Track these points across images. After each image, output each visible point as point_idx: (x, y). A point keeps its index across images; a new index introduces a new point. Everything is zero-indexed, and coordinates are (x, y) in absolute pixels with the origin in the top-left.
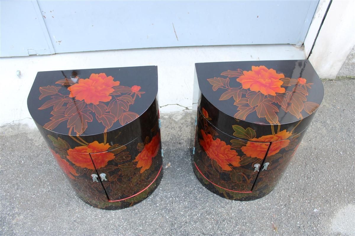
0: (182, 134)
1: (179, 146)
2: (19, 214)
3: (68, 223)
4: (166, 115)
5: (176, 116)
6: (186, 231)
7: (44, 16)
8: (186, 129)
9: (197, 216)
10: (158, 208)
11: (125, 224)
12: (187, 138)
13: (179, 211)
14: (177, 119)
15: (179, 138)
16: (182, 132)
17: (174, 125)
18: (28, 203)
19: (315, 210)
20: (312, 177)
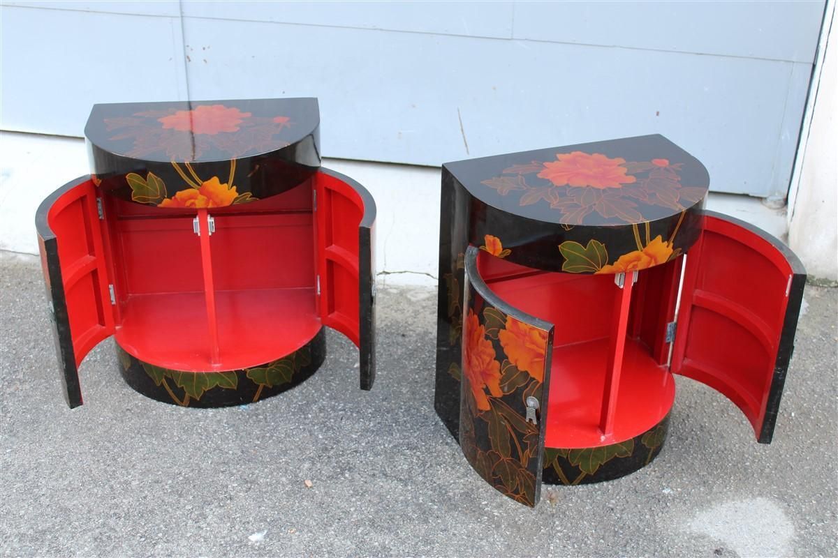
0: (414, 322)
1: (400, 339)
2: (22, 382)
3: (114, 411)
4: (395, 288)
5: (416, 293)
6: (349, 463)
7: (188, 57)
8: (430, 316)
9: (384, 447)
10: (307, 421)
11: (227, 431)
12: (423, 330)
13: (351, 432)
14: (416, 297)
15: (406, 327)
16: (416, 320)
17: (404, 305)
18: (46, 371)
19: (666, 491)
20: (690, 439)
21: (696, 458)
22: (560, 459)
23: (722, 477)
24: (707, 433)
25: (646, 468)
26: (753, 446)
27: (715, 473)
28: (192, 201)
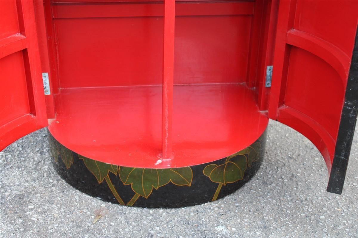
19: (219, 229)
20: (274, 185)
21: (270, 203)
22: (111, 175)
23: (287, 225)
24: (295, 183)
25: (212, 203)
26: (337, 201)
27: (282, 219)
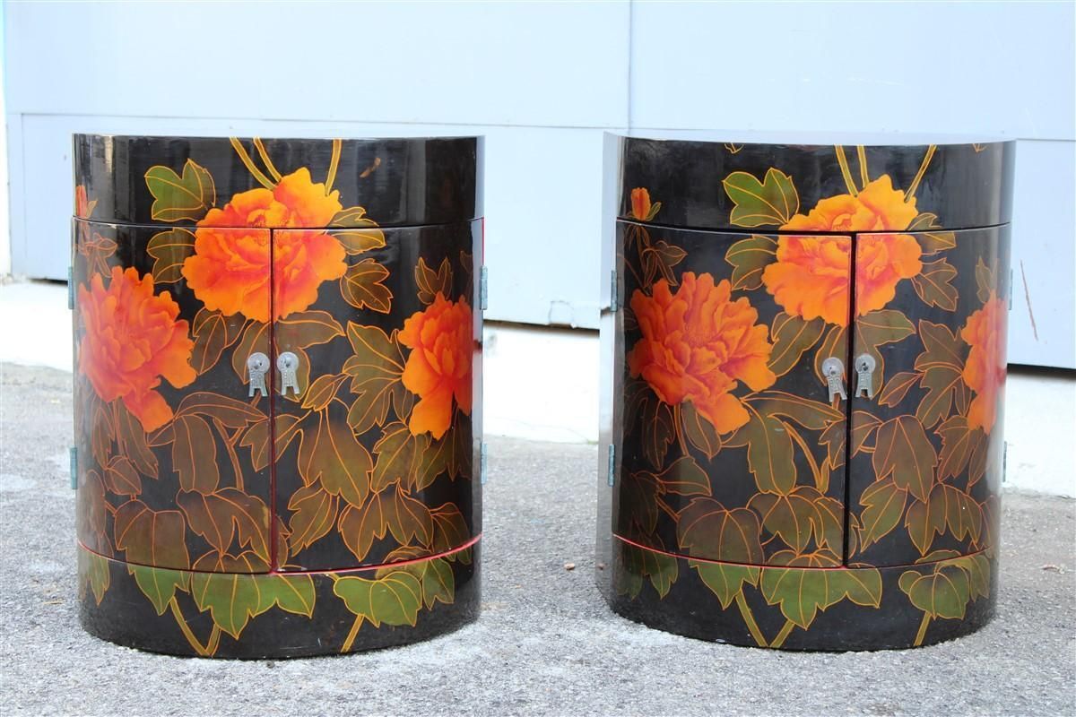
28: (260, 212)
